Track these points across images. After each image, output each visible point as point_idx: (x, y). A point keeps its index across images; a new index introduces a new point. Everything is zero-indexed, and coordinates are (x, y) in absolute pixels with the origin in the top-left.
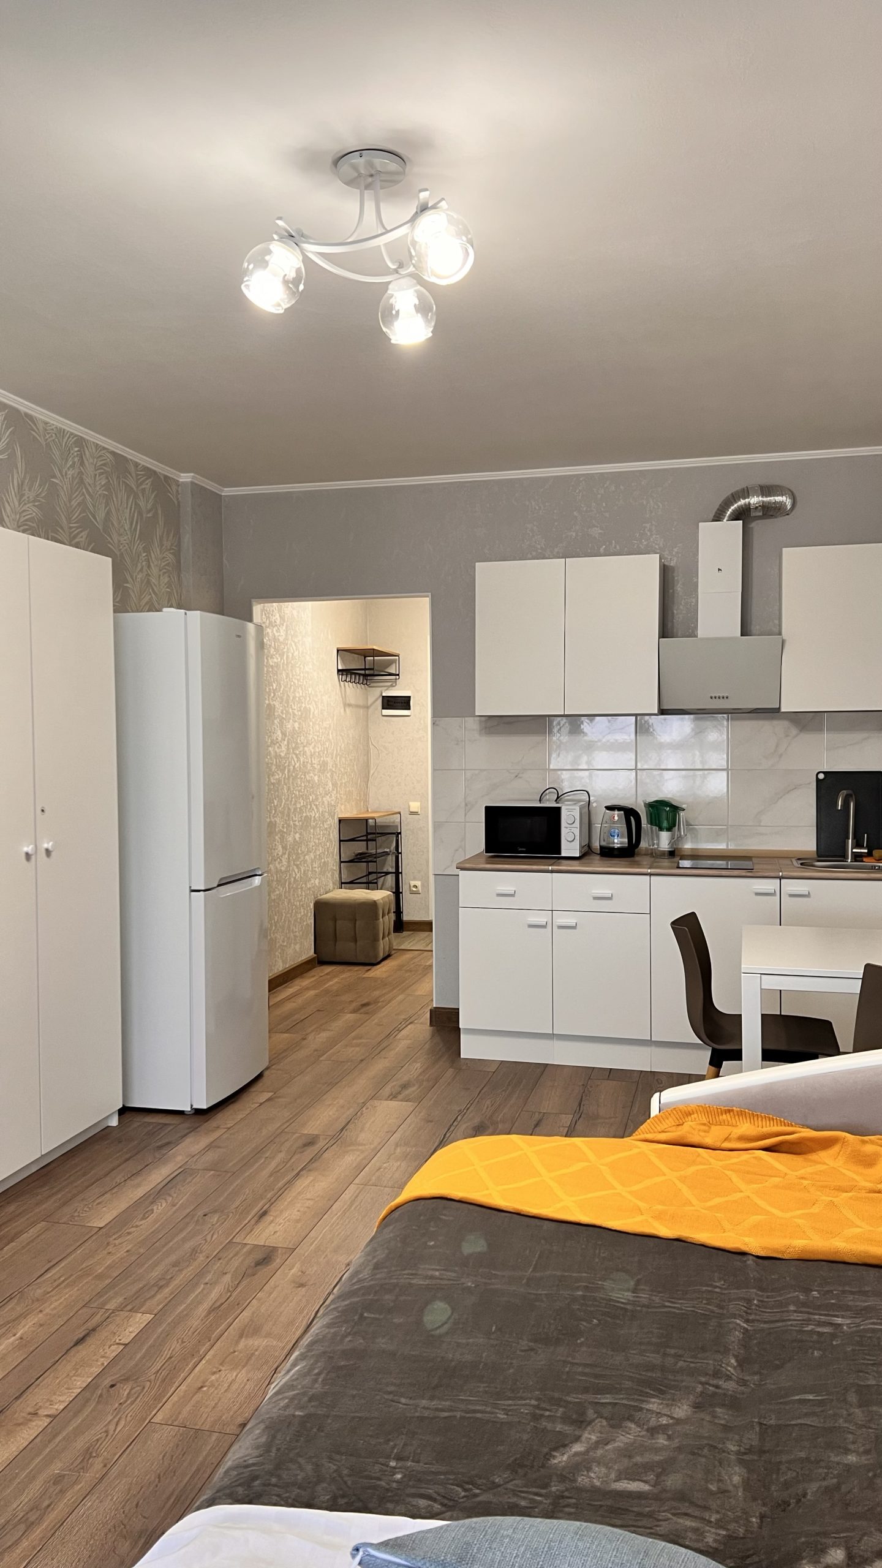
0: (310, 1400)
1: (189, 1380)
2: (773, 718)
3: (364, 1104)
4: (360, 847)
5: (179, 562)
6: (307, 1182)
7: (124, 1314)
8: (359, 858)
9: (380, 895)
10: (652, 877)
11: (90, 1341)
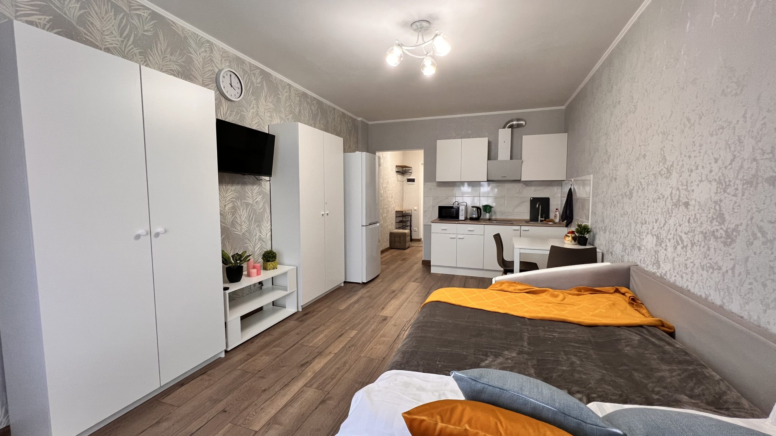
0: (413, 347)
1: (369, 347)
2: (519, 183)
3: (406, 283)
4: (401, 219)
5: (357, 141)
6: (393, 301)
7: (350, 331)
8: (401, 222)
9: (407, 231)
10: (485, 225)
11: (342, 336)
